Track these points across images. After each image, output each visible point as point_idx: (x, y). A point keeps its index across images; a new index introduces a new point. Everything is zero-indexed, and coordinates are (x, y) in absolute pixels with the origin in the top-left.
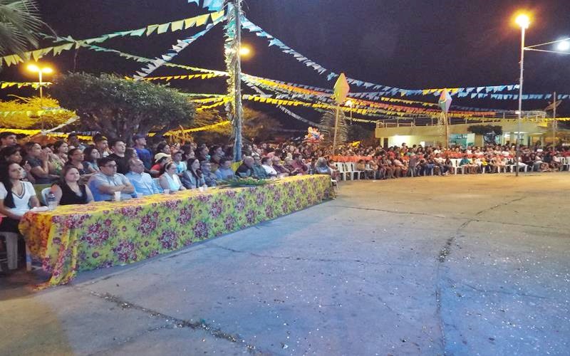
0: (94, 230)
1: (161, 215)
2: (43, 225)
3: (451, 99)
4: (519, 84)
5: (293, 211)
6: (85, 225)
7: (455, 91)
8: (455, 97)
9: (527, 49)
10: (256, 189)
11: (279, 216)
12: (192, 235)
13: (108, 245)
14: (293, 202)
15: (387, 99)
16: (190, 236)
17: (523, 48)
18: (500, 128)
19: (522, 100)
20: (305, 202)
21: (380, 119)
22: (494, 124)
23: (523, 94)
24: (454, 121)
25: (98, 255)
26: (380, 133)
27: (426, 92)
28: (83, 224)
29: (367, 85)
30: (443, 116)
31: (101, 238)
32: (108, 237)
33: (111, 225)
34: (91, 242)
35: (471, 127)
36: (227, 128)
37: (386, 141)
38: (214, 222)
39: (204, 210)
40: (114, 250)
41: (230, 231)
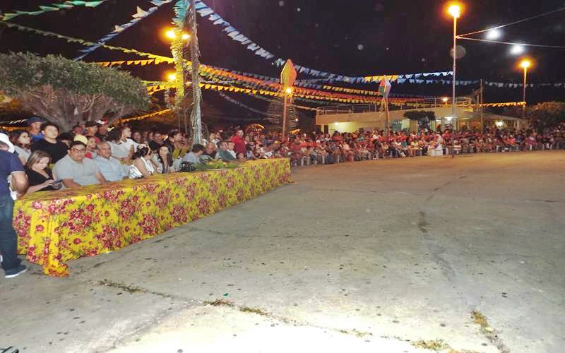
0: (77, 215)
1: (141, 199)
2: (21, 212)
3: (390, 85)
4: (452, 71)
5: (259, 194)
6: (68, 211)
7: (395, 78)
8: (394, 84)
9: (458, 37)
10: (227, 172)
11: (248, 199)
12: (170, 219)
13: (91, 231)
14: (259, 186)
15: (329, 88)
16: (169, 221)
17: (456, 37)
18: (433, 113)
19: (456, 86)
20: (269, 185)
21: (321, 106)
22: (426, 110)
23: (456, 80)
24: (391, 108)
25: (80, 242)
26: (320, 120)
27: (368, 79)
28: (65, 209)
29: (314, 72)
30: (384, 102)
31: (84, 223)
32: (91, 222)
33: (94, 211)
34: (72, 229)
35: (407, 113)
36: (166, 117)
37: (326, 127)
39: (181, 194)
40: (98, 237)
41: (205, 215)
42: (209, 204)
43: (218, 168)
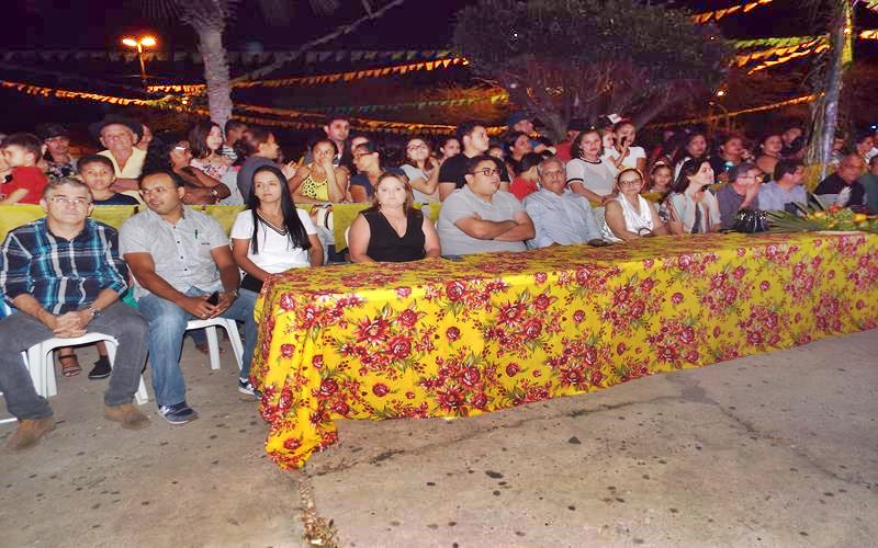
0: (373, 332)
6: (350, 321)
10: (862, 241)
13: (410, 370)
25: (387, 391)
31: (391, 352)
33: (417, 324)
34: (367, 361)
38: (713, 323)
39: (688, 294)
40: (428, 384)
41: (763, 349)
42: (780, 324)
43: (836, 228)
